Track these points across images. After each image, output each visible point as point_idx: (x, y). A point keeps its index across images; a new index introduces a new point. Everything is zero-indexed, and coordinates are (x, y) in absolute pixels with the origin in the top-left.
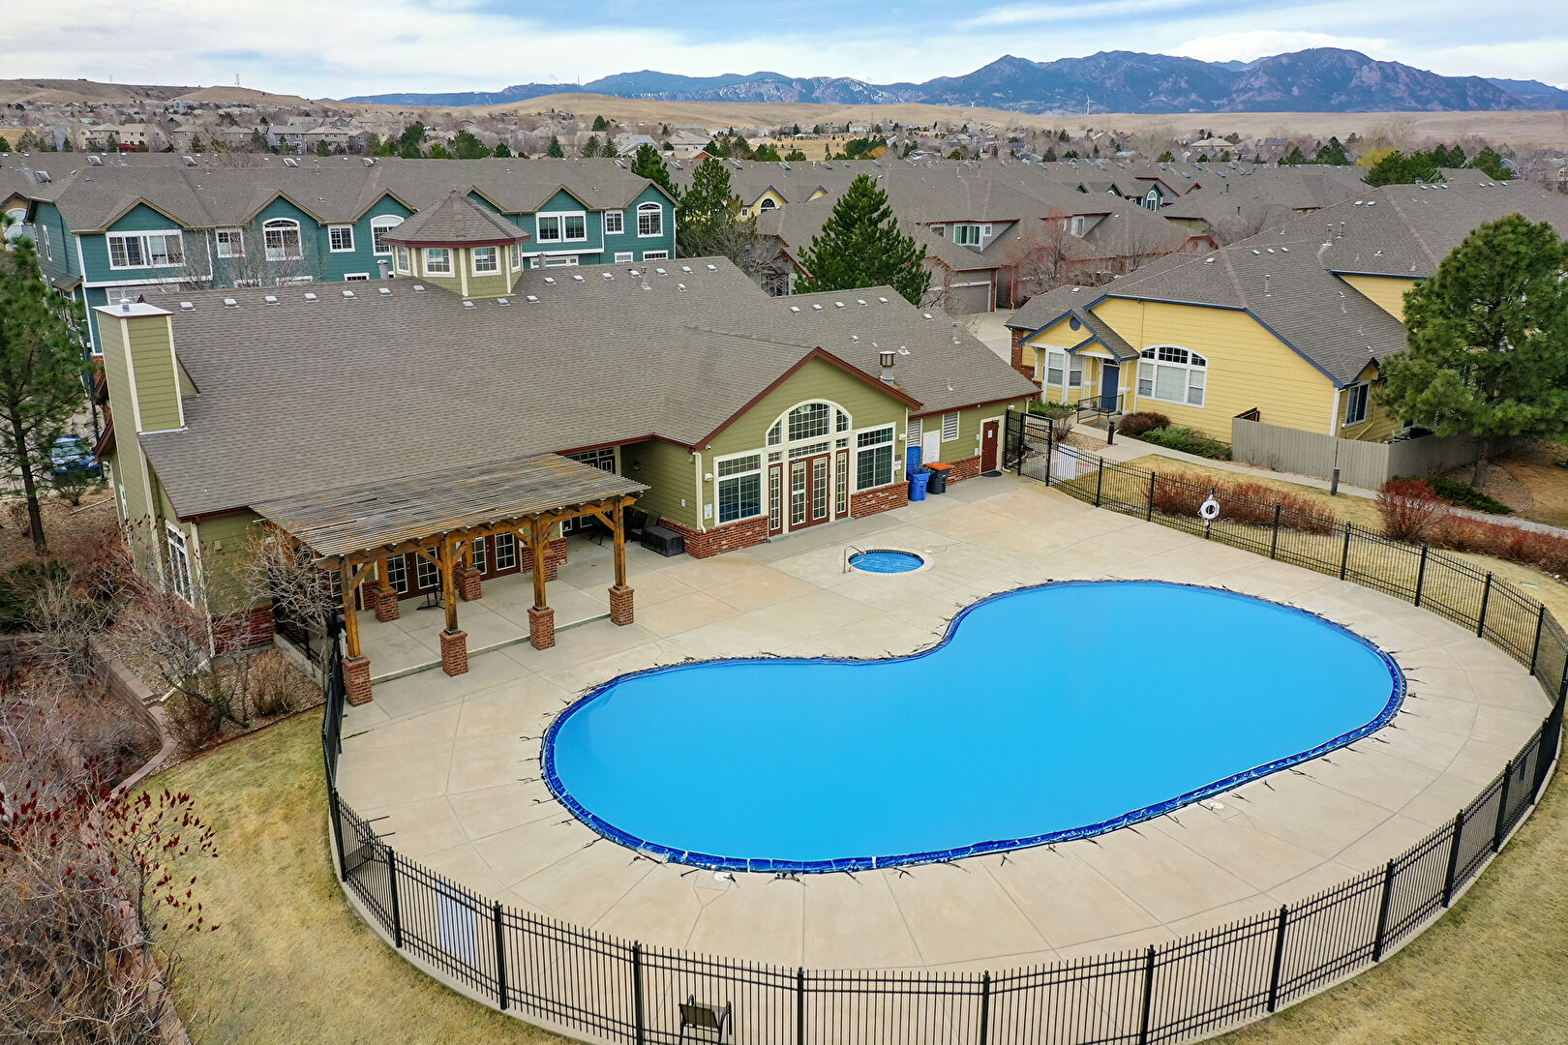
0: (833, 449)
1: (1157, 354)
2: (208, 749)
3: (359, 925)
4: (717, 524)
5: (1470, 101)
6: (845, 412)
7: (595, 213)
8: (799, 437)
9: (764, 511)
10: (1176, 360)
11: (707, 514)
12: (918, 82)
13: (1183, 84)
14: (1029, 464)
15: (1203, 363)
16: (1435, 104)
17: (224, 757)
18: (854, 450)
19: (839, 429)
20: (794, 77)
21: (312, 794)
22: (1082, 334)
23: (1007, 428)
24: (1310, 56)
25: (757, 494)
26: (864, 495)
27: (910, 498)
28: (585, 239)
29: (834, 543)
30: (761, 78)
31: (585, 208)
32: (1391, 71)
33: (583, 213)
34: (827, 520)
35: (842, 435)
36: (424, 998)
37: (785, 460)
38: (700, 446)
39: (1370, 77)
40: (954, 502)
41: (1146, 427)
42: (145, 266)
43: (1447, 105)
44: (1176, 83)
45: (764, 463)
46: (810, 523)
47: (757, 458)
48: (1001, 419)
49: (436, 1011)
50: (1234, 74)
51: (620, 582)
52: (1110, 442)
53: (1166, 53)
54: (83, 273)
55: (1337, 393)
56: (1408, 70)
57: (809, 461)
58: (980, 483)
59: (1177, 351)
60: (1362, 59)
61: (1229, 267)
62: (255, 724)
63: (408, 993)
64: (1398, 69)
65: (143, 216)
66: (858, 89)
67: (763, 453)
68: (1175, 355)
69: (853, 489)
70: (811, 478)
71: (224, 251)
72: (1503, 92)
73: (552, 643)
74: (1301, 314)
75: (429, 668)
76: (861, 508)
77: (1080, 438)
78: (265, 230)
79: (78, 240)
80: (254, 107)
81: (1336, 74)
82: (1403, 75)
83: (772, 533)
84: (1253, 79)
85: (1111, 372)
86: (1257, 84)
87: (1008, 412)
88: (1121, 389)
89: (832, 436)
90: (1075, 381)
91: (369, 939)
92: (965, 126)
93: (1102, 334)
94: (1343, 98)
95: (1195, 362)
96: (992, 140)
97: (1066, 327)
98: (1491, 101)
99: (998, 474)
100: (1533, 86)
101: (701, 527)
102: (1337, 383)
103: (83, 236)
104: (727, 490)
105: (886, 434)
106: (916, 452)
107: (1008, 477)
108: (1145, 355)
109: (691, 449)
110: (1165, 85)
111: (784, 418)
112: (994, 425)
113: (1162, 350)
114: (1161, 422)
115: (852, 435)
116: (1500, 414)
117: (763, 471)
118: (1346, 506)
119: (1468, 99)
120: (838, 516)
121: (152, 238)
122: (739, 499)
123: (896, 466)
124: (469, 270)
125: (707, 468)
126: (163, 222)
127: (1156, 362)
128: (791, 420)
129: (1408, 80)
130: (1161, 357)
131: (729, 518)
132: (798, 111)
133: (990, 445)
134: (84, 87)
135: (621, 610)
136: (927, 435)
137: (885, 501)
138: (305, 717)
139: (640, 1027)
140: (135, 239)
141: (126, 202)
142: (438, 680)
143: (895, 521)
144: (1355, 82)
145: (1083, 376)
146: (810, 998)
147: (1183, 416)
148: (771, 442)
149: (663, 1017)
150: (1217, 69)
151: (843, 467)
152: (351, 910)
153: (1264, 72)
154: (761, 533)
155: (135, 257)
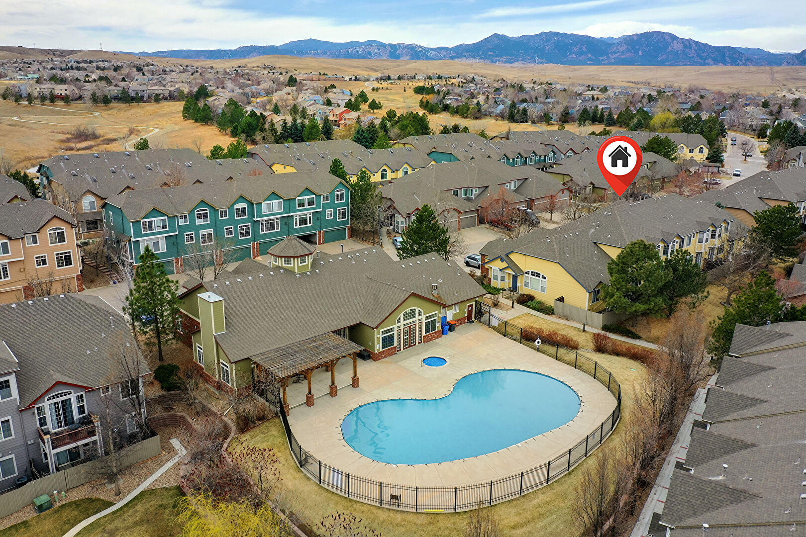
0: (417, 323)
1: (530, 273)
2: (247, 430)
3: (308, 479)
4: (381, 350)
5: (727, 59)
6: (421, 310)
7: (318, 196)
8: (406, 320)
9: (395, 344)
10: (537, 276)
11: (378, 347)
12: (450, 46)
13: (584, 49)
14: (482, 319)
15: (545, 278)
16: (710, 61)
17: (253, 433)
18: (424, 322)
19: (419, 315)
20: (387, 43)
21: (283, 444)
22: (505, 265)
23: (476, 306)
24: (647, 35)
25: (393, 339)
26: (427, 336)
27: (443, 334)
28: (315, 206)
29: (418, 354)
30: (370, 43)
31: (315, 194)
32: (688, 44)
33: (314, 196)
34: (415, 345)
35: (420, 317)
36: (329, 495)
37: (402, 328)
38: (376, 328)
39: (677, 46)
40: (458, 335)
41: (526, 300)
42: (154, 231)
43: (716, 62)
44: (580, 48)
45: (396, 329)
46: (410, 346)
47: (393, 328)
48: (474, 303)
49: (333, 498)
50: (610, 44)
51: (355, 375)
52: (513, 307)
53: (576, 33)
54: (132, 235)
55: (588, 294)
56: (697, 43)
57: (410, 327)
58: (466, 326)
59: (537, 273)
60: (674, 37)
61: (555, 244)
62: (258, 423)
63: (325, 494)
64: (691, 42)
65: (155, 213)
66: (419, 49)
67: (395, 327)
68: (535, 274)
69: (424, 334)
70: (410, 331)
71: (182, 222)
72: (743, 54)
73: (336, 395)
74: (579, 262)
75: (302, 404)
76: (427, 340)
77: (503, 305)
78: (196, 213)
79: (131, 224)
80: (111, 62)
81: (660, 44)
82: (694, 45)
83: (398, 351)
84: (619, 47)
85: (515, 278)
86: (621, 49)
87: (476, 301)
88: (518, 284)
89: (417, 318)
90: (503, 280)
91: (312, 482)
92: (473, 78)
93: (512, 265)
94: (664, 57)
95: (543, 277)
96: (486, 88)
97: (499, 261)
98: (738, 59)
99: (473, 322)
100: (759, 51)
101: (376, 352)
102: (588, 291)
103: (133, 222)
104: (384, 339)
105: (435, 315)
106: (444, 318)
107: (476, 324)
108: (526, 273)
109: (373, 328)
110: (575, 49)
111: (402, 315)
112: (471, 306)
113: (532, 272)
114: (531, 298)
115: (423, 317)
116: (634, 309)
117: (395, 332)
118: (587, 337)
119: (726, 58)
120: (419, 343)
121: (157, 220)
122: (388, 341)
123: (438, 325)
124: (298, 264)
125: (378, 333)
126: (159, 214)
127: (530, 276)
128: (404, 315)
129: (696, 48)
130: (532, 275)
131: (384, 348)
132: (389, 64)
133: (470, 312)
134: (21, 50)
135: (355, 383)
136: (448, 312)
137: (434, 336)
138: (271, 420)
139: (381, 500)
140: (151, 221)
141: (148, 208)
142: (305, 408)
143: (437, 344)
144: (670, 48)
145: (505, 278)
146: (419, 493)
147: (540, 296)
148: (398, 323)
149: (386, 497)
150: (600, 41)
151: (420, 328)
152: (305, 475)
153: (625, 43)
154: (394, 351)
155: (151, 228)
